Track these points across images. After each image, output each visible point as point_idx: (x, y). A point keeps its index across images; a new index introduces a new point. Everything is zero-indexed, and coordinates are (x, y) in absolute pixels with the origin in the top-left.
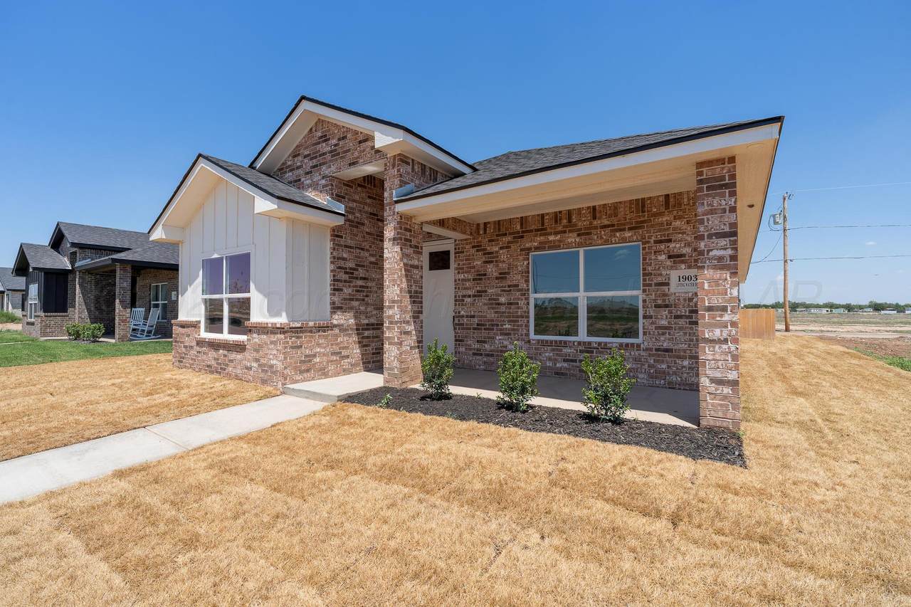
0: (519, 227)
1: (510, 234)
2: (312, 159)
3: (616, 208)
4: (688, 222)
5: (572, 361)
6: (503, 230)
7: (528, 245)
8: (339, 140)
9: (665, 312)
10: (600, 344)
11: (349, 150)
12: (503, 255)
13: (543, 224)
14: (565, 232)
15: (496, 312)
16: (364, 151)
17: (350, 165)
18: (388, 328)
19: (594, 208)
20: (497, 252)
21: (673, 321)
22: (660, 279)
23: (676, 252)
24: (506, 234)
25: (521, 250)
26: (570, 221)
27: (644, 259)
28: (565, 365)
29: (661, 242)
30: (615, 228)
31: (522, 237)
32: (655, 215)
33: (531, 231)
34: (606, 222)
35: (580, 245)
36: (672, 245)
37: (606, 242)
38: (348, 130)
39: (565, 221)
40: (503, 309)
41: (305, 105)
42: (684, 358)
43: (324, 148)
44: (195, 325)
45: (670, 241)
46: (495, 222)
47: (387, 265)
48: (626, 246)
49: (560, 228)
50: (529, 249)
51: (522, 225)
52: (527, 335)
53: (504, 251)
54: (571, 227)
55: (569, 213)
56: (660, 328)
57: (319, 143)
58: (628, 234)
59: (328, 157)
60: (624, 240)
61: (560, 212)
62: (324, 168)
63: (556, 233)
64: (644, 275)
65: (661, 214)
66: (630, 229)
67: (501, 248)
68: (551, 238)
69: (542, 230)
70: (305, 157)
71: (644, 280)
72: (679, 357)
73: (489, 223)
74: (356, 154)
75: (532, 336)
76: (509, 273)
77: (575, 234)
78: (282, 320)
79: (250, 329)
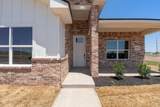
78: (58, 57)
79: (35, 62)
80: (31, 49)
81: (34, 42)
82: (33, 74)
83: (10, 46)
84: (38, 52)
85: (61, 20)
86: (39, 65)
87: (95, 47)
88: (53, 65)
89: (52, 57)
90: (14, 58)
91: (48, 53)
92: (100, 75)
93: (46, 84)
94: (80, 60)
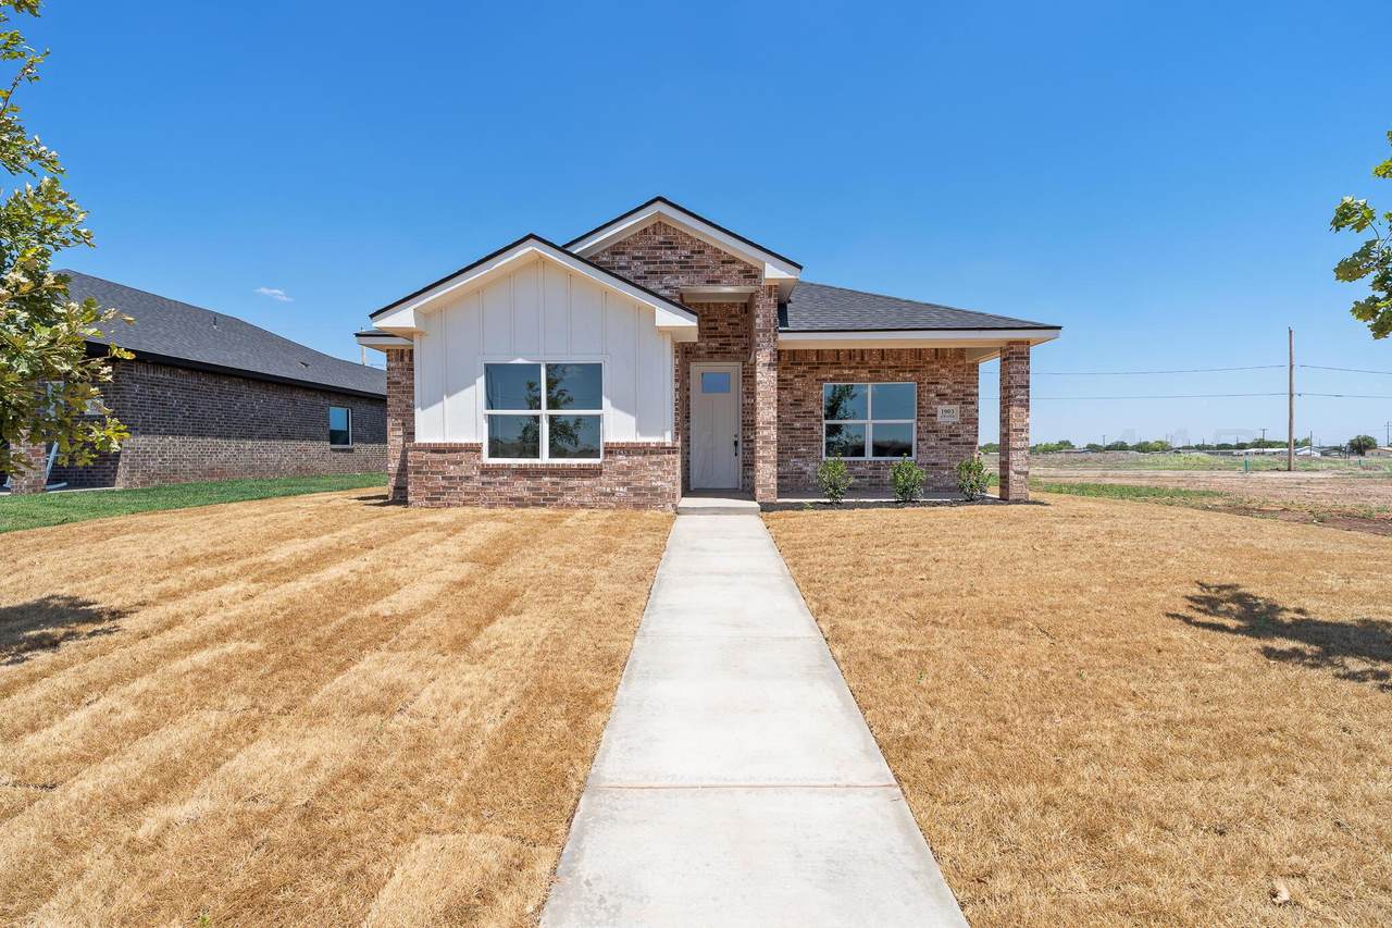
0: (814, 359)
1: (805, 364)
2: (646, 263)
3: (899, 354)
4: (950, 371)
5: (863, 477)
6: (798, 360)
7: (823, 376)
8: (693, 252)
9: (933, 436)
10: (886, 462)
11: (707, 267)
12: (798, 383)
13: (838, 359)
14: (858, 368)
15: (791, 437)
16: (729, 272)
17: (708, 282)
18: (762, 448)
19: (883, 350)
20: (791, 380)
21: (939, 442)
22: (930, 412)
23: (942, 392)
24: (800, 364)
25: (817, 380)
26: (862, 359)
27: (919, 396)
28: (857, 481)
29: (932, 383)
30: (899, 369)
31: (817, 368)
32: (928, 362)
33: (827, 364)
34: (892, 364)
35: (870, 380)
36: (939, 387)
37: (892, 380)
38: (706, 246)
39: (858, 359)
40: (798, 433)
41: (659, 207)
42: (946, 469)
43: (669, 255)
44: (476, 449)
45: (937, 383)
46: (789, 351)
47: (760, 388)
48: (907, 384)
49: (854, 364)
50: (825, 380)
51: (818, 357)
52: (821, 457)
53: (800, 379)
54: (862, 364)
55: (862, 351)
56: (929, 448)
57: (661, 248)
58: (909, 375)
59: (676, 267)
60: (905, 380)
61: (854, 350)
62: (668, 277)
63: (850, 368)
64: (918, 408)
65: (932, 363)
66: (910, 371)
67: (796, 376)
68: (846, 372)
69: (837, 364)
70: (635, 258)
71: (919, 412)
72: (942, 469)
73: (783, 351)
74: (718, 273)
75: (824, 458)
76: (803, 400)
77: (867, 371)
78: (668, 439)
79: (611, 450)
80: (598, 419)
81: (606, 402)
82: (605, 483)
83: (544, 412)
84: (617, 426)
85: (672, 339)
86: (622, 460)
87: (767, 413)
88: (654, 458)
89: (653, 440)
90: (552, 445)
91: (640, 429)
92: (778, 501)
93: (637, 506)
94: (728, 467)
